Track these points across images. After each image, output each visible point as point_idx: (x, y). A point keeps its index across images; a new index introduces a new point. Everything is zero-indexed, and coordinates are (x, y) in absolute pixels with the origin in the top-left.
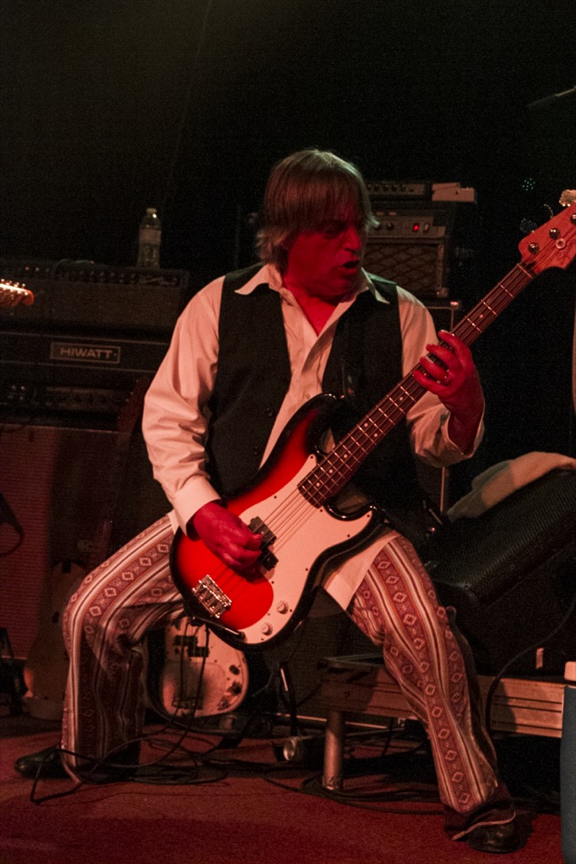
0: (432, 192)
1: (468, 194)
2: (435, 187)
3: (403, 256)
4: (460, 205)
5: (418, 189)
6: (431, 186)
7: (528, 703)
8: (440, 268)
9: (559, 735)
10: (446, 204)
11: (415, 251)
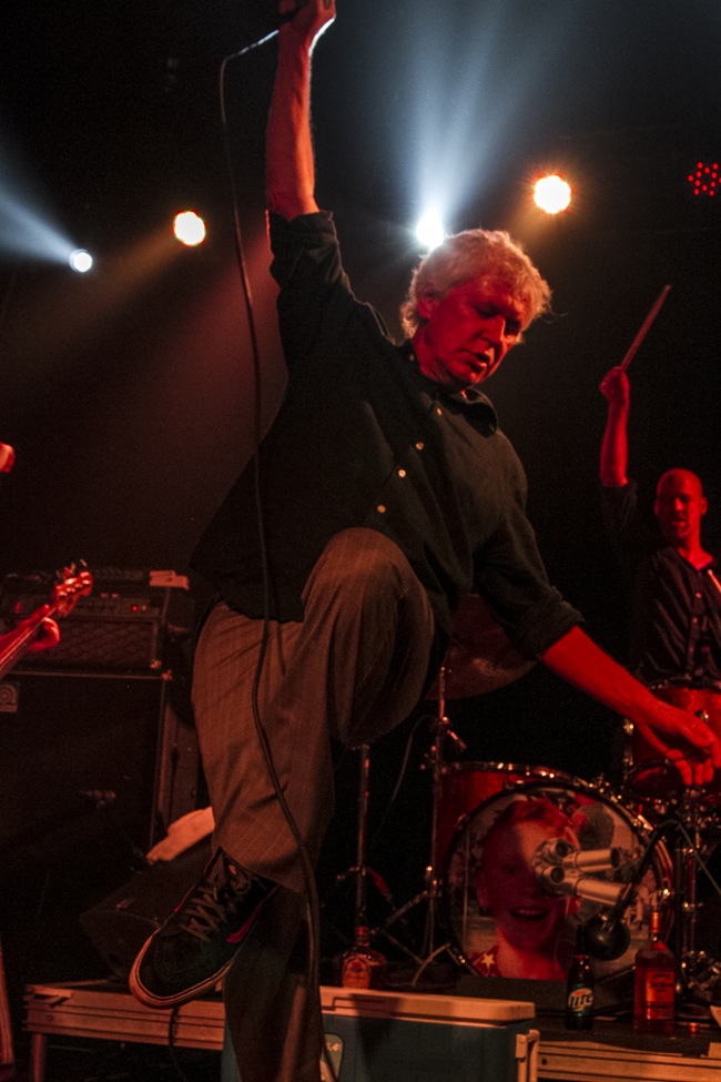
0: (149, 579)
1: (182, 582)
2: (153, 574)
3: (123, 632)
4: (175, 590)
5: (138, 575)
6: (148, 573)
7: (205, 1022)
8: (154, 644)
9: (220, 1047)
10: (162, 589)
11: (133, 628)
